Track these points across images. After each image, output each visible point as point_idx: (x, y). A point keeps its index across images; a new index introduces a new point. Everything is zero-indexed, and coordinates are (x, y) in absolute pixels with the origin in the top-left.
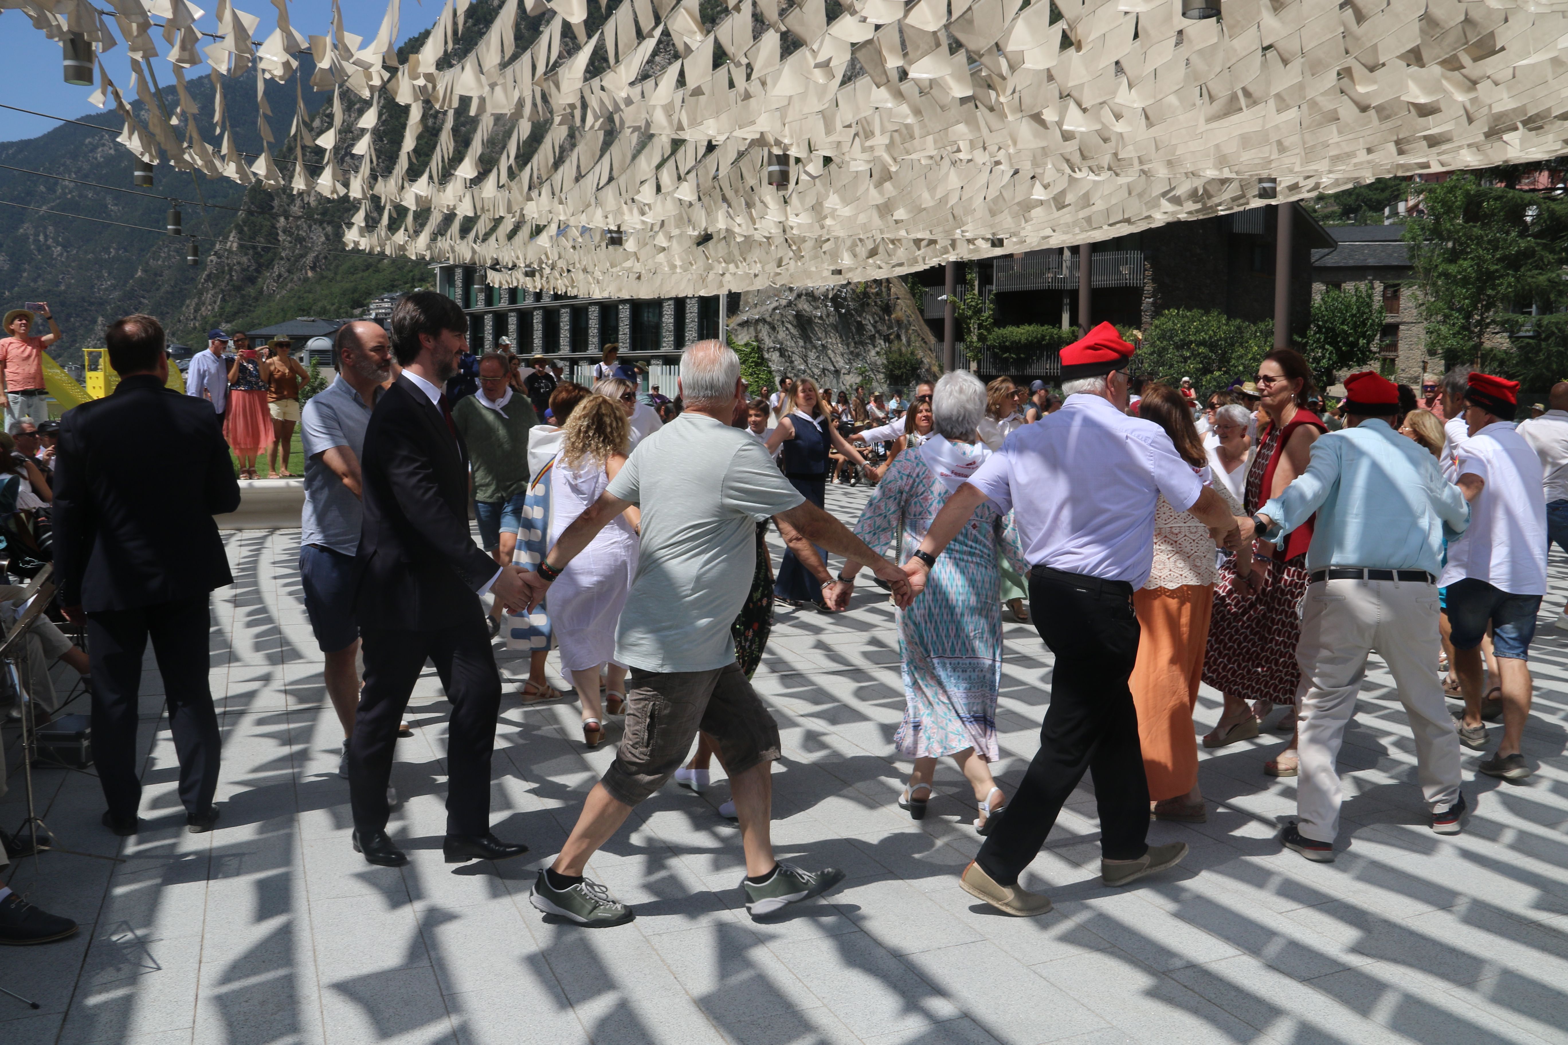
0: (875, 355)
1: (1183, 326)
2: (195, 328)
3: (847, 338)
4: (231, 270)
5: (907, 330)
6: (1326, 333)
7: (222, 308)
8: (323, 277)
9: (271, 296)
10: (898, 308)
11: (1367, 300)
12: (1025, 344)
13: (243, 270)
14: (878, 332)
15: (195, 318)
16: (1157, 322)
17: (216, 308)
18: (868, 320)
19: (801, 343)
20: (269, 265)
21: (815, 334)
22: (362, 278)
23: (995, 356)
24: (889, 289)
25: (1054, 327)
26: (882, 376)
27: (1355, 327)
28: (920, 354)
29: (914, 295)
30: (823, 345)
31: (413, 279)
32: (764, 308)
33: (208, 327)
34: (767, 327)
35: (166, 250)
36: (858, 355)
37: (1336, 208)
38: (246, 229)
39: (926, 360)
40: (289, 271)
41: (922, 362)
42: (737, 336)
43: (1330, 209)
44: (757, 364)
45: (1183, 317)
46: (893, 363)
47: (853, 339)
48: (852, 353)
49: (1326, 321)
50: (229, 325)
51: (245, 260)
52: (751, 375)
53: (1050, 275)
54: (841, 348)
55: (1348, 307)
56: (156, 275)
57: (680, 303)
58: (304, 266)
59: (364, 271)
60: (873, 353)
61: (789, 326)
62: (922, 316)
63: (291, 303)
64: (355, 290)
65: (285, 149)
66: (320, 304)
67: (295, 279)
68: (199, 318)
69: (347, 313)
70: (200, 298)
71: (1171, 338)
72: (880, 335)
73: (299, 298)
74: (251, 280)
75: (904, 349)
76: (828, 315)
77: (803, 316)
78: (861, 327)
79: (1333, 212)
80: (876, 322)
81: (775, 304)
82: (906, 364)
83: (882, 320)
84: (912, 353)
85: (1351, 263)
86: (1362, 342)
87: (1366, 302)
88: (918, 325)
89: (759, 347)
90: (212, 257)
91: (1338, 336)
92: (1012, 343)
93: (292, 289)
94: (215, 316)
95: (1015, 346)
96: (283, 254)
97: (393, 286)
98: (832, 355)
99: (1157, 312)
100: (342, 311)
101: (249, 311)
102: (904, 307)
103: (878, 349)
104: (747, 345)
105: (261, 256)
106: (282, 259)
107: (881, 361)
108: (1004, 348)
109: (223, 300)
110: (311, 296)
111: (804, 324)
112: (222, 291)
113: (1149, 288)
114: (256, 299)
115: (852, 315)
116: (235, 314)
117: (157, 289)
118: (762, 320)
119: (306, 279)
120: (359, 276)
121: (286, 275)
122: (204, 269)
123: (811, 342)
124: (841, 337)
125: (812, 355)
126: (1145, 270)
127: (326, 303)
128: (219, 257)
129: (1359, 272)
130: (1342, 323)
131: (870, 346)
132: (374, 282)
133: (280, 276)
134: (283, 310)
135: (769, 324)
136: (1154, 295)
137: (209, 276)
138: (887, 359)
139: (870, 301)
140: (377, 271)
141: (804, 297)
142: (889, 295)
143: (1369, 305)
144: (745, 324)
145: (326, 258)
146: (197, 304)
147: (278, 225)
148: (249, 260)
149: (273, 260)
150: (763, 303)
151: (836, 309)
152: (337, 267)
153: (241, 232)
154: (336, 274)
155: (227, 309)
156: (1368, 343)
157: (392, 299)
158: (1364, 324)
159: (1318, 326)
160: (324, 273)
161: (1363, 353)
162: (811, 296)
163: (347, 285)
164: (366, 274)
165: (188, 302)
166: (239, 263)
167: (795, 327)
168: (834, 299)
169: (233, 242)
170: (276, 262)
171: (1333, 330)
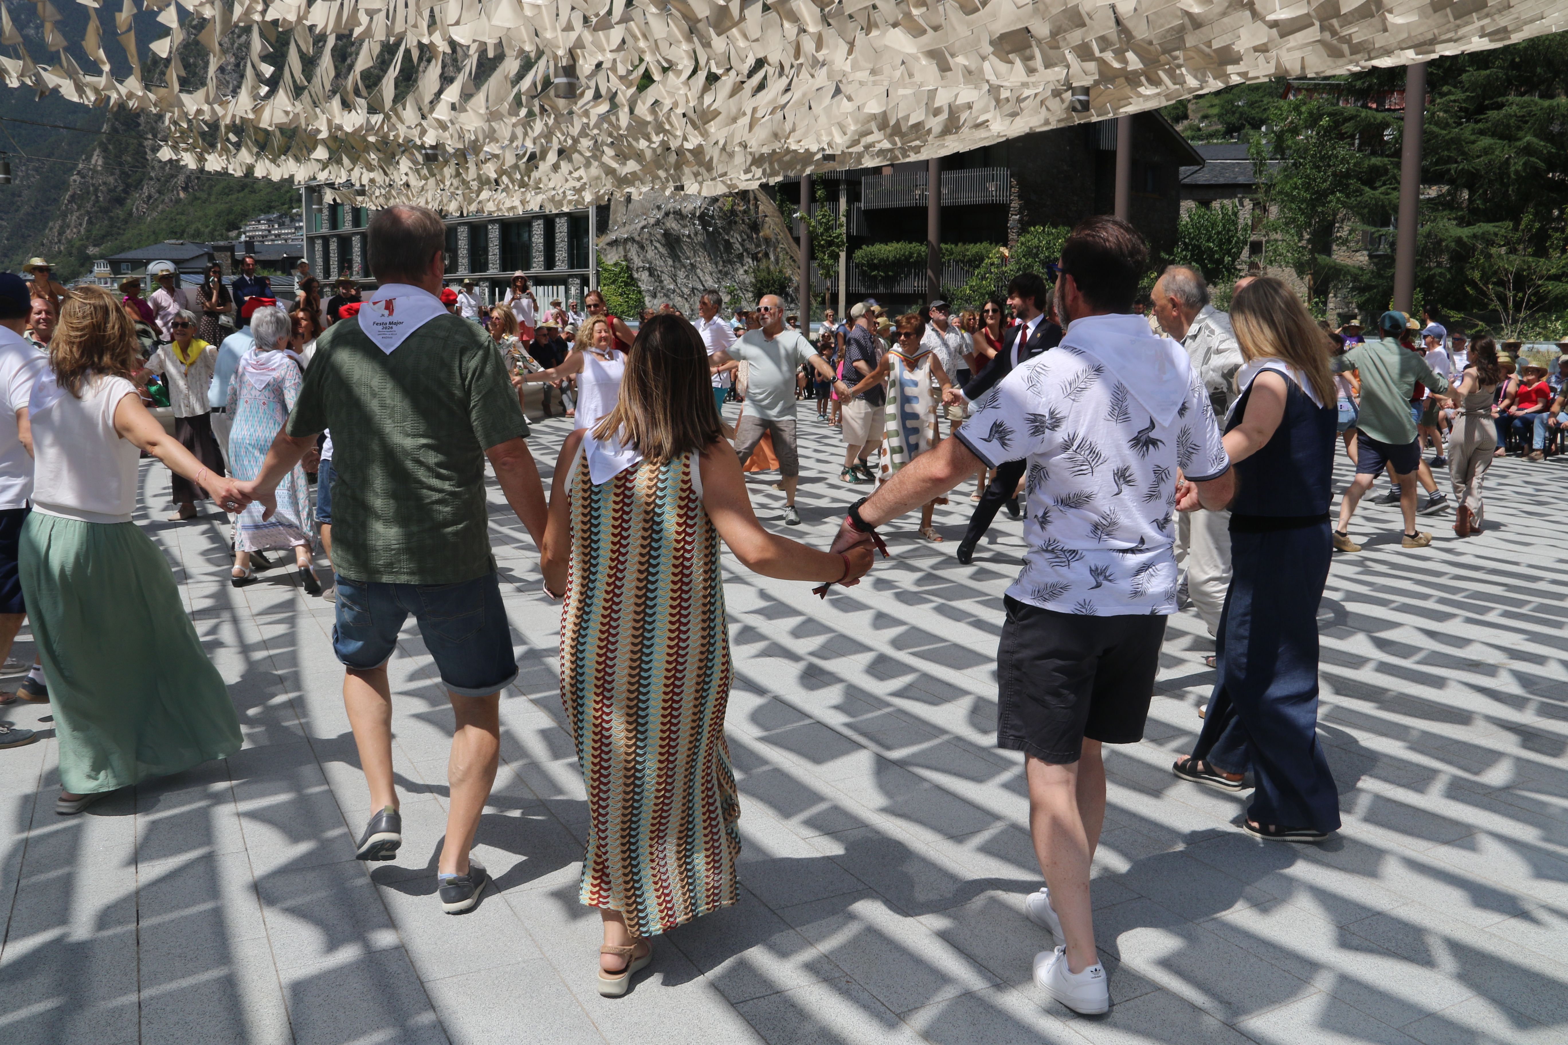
0: (743, 274)
1: (1048, 243)
2: (60, 252)
3: (716, 257)
4: (96, 190)
5: (775, 248)
6: (1192, 251)
7: (88, 231)
8: (196, 198)
9: (141, 218)
10: (766, 226)
11: (1233, 217)
12: (893, 262)
13: (110, 191)
14: (746, 250)
15: (60, 241)
16: (1023, 239)
17: (83, 231)
18: (735, 239)
19: (670, 262)
20: (138, 185)
21: (684, 253)
22: (237, 199)
23: (863, 274)
24: (757, 207)
25: (922, 244)
26: (750, 295)
27: (1220, 244)
28: (788, 272)
29: (782, 213)
30: (691, 264)
31: (291, 200)
32: (633, 227)
33: (74, 251)
34: (635, 245)
35: (24, 168)
36: (726, 274)
37: (1220, 127)
38: (110, 147)
39: (795, 279)
40: (159, 192)
41: (790, 280)
42: (606, 255)
43: (1214, 128)
44: (627, 284)
45: (1048, 234)
46: (761, 281)
47: (722, 257)
48: (720, 271)
49: (1192, 239)
50: (97, 249)
51: (111, 180)
52: (621, 295)
53: (918, 192)
54: (709, 267)
55: (1214, 225)
56: (13, 195)
57: (549, 222)
58: (175, 187)
59: (239, 192)
60: (741, 271)
61: (658, 245)
62: (791, 234)
63: (163, 225)
64: (230, 211)
65: (149, 62)
66: (194, 227)
67: (167, 200)
68: (64, 241)
69: (222, 235)
70: (64, 220)
71: (1037, 255)
72: (748, 253)
73: (172, 220)
74: (120, 201)
75: (772, 267)
76: (696, 234)
77: (671, 234)
78: (728, 245)
79: (1217, 131)
80: (743, 240)
81: (643, 223)
82: (775, 282)
83: (750, 238)
84: (781, 271)
85: (1222, 181)
86: (1227, 259)
87: (1231, 220)
88: (785, 242)
89: (628, 267)
90: (75, 177)
91: (1203, 253)
92: (880, 260)
93: (163, 211)
94: (82, 240)
95: (884, 264)
96: (153, 174)
97: (270, 207)
98: (701, 274)
99: (1023, 229)
100: (216, 233)
101: (119, 234)
102: (772, 225)
103: (746, 268)
104: (616, 264)
105: (129, 176)
106: (151, 179)
107: (749, 279)
108: (872, 266)
109: (90, 222)
110: (183, 218)
111: (672, 242)
112: (88, 213)
113: (1015, 204)
114: (126, 221)
115: (720, 234)
116: (103, 237)
117: (17, 211)
118: (631, 239)
119: (178, 201)
120: (234, 196)
121: (157, 195)
122: (67, 190)
123: (680, 261)
124: (709, 255)
125: (681, 274)
126: (1011, 187)
127: (199, 225)
128: (83, 177)
129: (1229, 189)
130: (1208, 241)
131: (738, 265)
132: (250, 203)
133: (150, 197)
134: (154, 232)
135: (638, 243)
136: (1020, 212)
137: (73, 197)
138: (755, 277)
139: (737, 219)
140: (253, 191)
141: (671, 216)
142: (757, 212)
143: (1235, 223)
144: (614, 243)
145: (198, 178)
146: (61, 227)
147: (146, 143)
148: (116, 180)
149: (141, 180)
150: (632, 222)
151: (704, 228)
152: (211, 187)
153: (105, 150)
154: (209, 194)
155: (94, 232)
156: (1234, 261)
157: (269, 220)
158: (1229, 241)
159: (1185, 243)
160: (198, 194)
161: (1228, 270)
162: (679, 215)
163: (221, 207)
164: (241, 195)
165: (51, 224)
166: (105, 183)
167: (664, 246)
168: (702, 218)
169: (97, 160)
170: (145, 182)
171: (1199, 247)
